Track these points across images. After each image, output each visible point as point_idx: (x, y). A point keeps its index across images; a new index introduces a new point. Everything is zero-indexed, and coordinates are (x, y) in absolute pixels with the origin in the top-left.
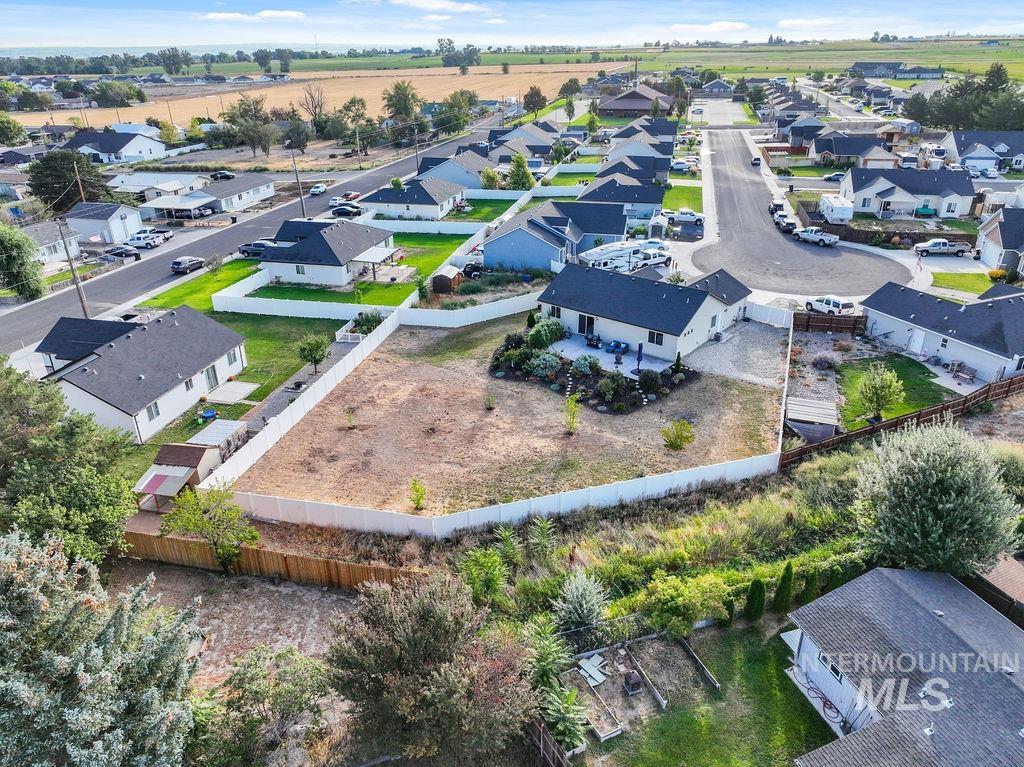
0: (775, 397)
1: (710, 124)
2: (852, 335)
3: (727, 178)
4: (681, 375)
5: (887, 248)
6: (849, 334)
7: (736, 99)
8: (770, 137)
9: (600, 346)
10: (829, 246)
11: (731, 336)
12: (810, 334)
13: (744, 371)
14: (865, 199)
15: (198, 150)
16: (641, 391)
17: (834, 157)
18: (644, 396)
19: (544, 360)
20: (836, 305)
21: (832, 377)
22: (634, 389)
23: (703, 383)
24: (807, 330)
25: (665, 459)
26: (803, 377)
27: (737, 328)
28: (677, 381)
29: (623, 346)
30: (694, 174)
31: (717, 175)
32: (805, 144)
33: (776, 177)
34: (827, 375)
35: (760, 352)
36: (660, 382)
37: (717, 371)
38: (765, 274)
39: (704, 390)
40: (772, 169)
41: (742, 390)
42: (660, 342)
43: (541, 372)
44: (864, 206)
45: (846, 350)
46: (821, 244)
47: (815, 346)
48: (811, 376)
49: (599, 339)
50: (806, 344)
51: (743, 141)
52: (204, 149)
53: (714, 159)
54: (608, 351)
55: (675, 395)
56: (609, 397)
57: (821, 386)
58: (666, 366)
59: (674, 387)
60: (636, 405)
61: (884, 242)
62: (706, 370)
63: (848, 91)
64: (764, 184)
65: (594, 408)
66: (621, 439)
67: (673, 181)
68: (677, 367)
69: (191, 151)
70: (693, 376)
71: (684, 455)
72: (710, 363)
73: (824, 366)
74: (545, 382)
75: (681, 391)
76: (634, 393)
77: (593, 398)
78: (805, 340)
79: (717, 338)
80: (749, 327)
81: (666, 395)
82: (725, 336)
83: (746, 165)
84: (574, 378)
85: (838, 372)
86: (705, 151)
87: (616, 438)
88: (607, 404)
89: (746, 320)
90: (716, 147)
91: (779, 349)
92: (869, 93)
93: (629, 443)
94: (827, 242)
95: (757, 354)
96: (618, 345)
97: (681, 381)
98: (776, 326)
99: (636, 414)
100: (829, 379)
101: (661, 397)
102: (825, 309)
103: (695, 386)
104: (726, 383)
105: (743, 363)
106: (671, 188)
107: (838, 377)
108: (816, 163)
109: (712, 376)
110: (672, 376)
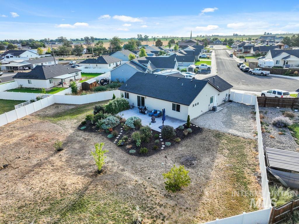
0: (252, 145)
1: (215, 49)
2: (292, 109)
3: (220, 59)
4: (190, 130)
5: (292, 76)
6: (290, 109)
7: (224, 44)
8: (236, 51)
9: (146, 112)
10: (265, 75)
11: (222, 108)
12: (267, 108)
13: (230, 128)
14: (277, 61)
15: (48, 56)
16: (162, 140)
17: (260, 53)
18: (163, 143)
19: (109, 119)
20: (280, 93)
21: (288, 133)
22: (158, 138)
23: (203, 135)
24: (265, 106)
25: (164, 201)
26: (269, 132)
27: (225, 105)
28: (186, 134)
29: (158, 112)
30: (208, 58)
31: (217, 59)
32: (248, 50)
33: (239, 59)
34: (284, 131)
35: (239, 117)
36: (174, 134)
37: (213, 128)
38: (238, 84)
39: (203, 140)
40: (237, 57)
41: (230, 141)
42: (178, 110)
43: (105, 127)
44: (277, 63)
45: (291, 117)
46: (262, 75)
47: (271, 115)
48: (274, 132)
49: (145, 109)
50: (266, 113)
51: (227, 52)
52: (50, 56)
53: (216, 55)
54: (150, 115)
55: (184, 143)
56: (139, 143)
57: (283, 139)
58: (182, 124)
59: (184, 137)
60: (156, 150)
61: (290, 73)
62: (207, 127)
63: (260, 42)
64: (235, 60)
65: (127, 151)
66: (136, 178)
67: (201, 60)
68: (188, 124)
69: (45, 57)
70: (197, 130)
71: (182, 197)
72: (209, 122)
73: (280, 126)
74: (106, 133)
75: (189, 140)
76: (157, 141)
77: (129, 144)
78: (265, 111)
79: (214, 109)
80: (231, 104)
81: (178, 143)
82: (218, 109)
83: (228, 57)
84: (124, 130)
85: (291, 129)
86: (213, 54)
87: (132, 176)
88: (137, 148)
89: (230, 101)
90: (217, 53)
91: (250, 116)
92: (267, 42)
93: (140, 182)
94: (264, 73)
95: (237, 118)
96: (156, 112)
97: (189, 133)
98: (247, 104)
99: (154, 156)
100: (286, 133)
101: (174, 144)
102: (273, 96)
103: (198, 137)
104: (219, 135)
105: (229, 124)
106: (200, 61)
107: (292, 132)
108: (253, 55)
109: (209, 130)
110: (183, 130)
